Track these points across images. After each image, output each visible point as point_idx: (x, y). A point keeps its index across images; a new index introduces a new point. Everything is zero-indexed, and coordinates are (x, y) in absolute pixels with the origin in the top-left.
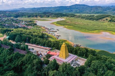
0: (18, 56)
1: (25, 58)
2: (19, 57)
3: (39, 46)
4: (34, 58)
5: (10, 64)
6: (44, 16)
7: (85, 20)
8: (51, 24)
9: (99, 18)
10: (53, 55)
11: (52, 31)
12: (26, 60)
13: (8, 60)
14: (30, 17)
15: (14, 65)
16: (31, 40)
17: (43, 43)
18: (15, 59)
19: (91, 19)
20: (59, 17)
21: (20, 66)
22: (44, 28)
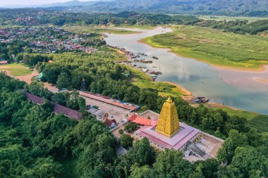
0: (63, 124)
1: (78, 130)
2: (66, 126)
3: (111, 101)
4: (98, 131)
5: (45, 141)
6: (123, 23)
7: (224, 34)
8: (138, 41)
9: (260, 27)
10: (143, 125)
11: (142, 61)
12: (81, 134)
13: (40, 131)
14: (91, 23)
15: (54, 143)
16: (91, 85)
17: (120, 92)
18: (56, 129)
19: (238, 30)
20: (159, 23)
21: (66, 145)
22: (123, 53)
